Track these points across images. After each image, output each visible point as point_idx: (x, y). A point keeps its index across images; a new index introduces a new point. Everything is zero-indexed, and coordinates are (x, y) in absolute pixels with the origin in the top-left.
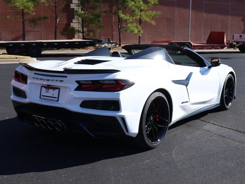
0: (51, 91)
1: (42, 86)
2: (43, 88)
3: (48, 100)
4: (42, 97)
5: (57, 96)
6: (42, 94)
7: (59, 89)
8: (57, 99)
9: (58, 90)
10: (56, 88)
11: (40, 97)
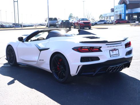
0: (114, 52)
2: (110, 51)
4: (111, 56)
5: (118, 53)
6: (111, 55)
7: (118, 49)
8: (118, 55)
10: (117, 50)
11: (111, 57)
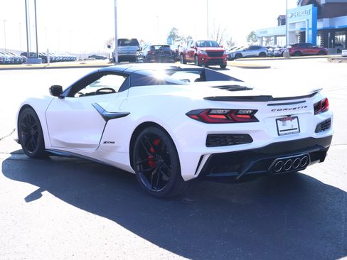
0: (288, 122)
1: (277, 120)
3: (289, 134)
4: (280, 133)
5: (297, 127)
6: (280, 129)
7: (297, 117)
8: (298, 130)
9: (296, 119)
10: (293, 118)
11: (279, 135)
